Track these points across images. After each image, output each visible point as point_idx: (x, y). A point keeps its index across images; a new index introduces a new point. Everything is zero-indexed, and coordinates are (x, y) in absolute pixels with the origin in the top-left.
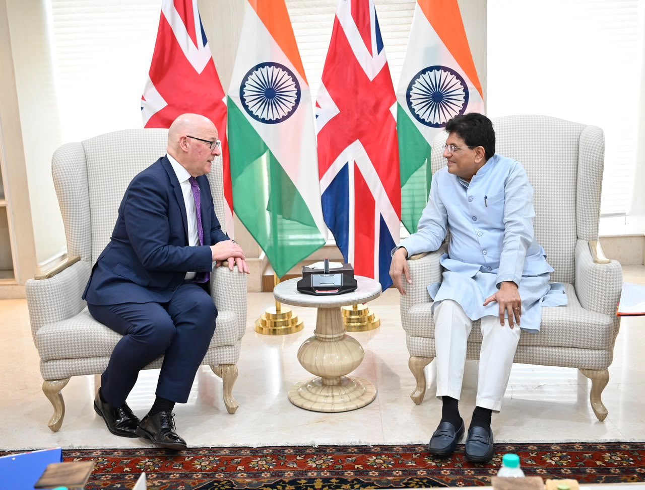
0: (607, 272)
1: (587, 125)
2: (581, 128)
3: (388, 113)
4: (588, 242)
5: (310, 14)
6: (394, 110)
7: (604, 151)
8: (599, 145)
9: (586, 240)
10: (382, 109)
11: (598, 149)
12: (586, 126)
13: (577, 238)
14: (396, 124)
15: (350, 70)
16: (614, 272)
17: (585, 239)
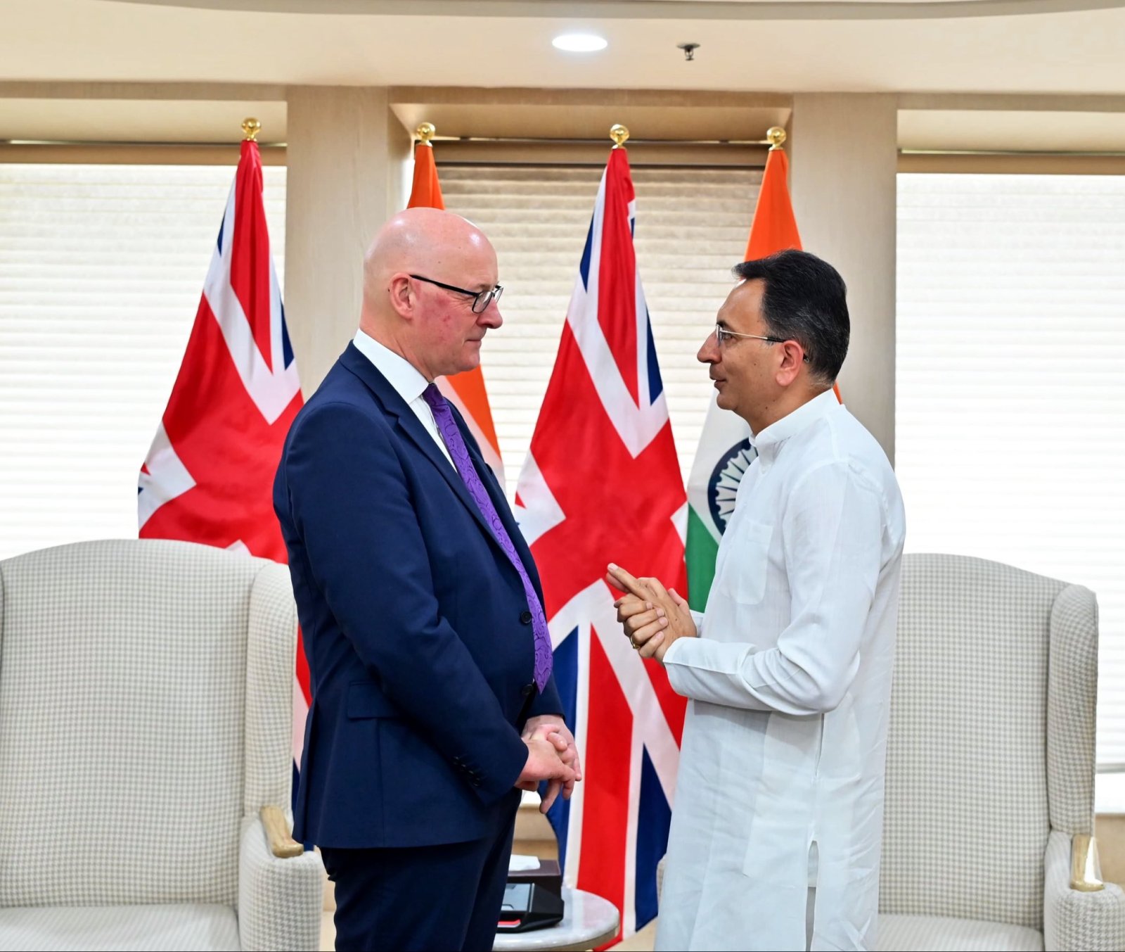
0: (1093, 910)
1: (1069, 584)
2: (1054, 589)
3: (668, 527)
4: (1071, 837)
5: (527, 293)
6: (680, 520)
7: (1096, 642)
8: (1086, 629)
9: (1068, 833)
10: (655, 518)
11: (1085, 638)
12: (1066, 585)
13: (1051, 827)
14: (685, 551)
15: (590, 432)
16: (1108, 911)
17: (1065, 829)
